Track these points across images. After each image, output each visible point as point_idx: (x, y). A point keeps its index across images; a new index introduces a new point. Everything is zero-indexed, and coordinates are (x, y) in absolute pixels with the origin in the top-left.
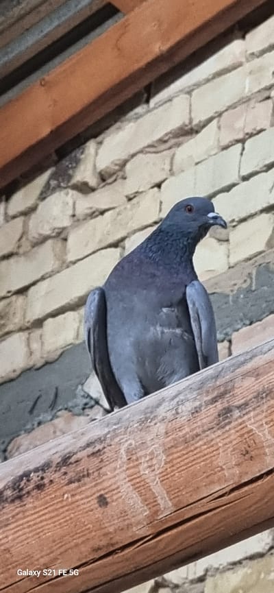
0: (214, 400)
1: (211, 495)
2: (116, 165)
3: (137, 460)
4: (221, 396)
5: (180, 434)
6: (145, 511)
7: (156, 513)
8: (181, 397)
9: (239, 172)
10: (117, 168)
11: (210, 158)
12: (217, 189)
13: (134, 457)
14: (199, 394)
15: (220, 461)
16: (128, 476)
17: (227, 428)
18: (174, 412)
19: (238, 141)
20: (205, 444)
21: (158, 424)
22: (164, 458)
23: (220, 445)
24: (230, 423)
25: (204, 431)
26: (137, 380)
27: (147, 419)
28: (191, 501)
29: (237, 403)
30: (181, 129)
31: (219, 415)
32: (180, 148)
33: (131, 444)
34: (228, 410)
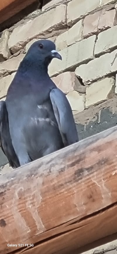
0: (73, 165)
1: (68, 222)
2: (20, 45)
3: (25, 199)
4: (78, 162)
5: (52, 184)
6: (29, 230)
7: (35, 232)
8: (53, 162)
9: (94, 52)
10: (21, 46)
11: (77, 43)
12: (80, 62)
13: (23, 197)
14: (64, 161)
15: (75, 202)
16: (19, 209)
17: (80, 181)
18: (48, 171)
19: (94, 34)
20: (66, 191)
21: (39, 178)
22: (41, 198)
23: (75, 192)
24: (81, 178)
25: (66, 183)
26: (27, 153)
27: (32, 175)
28: (56, 225)
29: (87, 167)
30: (60, 24)
31: (75, 174)
32: (59, 36)
33: (21, 190)
34: (81, 171)
